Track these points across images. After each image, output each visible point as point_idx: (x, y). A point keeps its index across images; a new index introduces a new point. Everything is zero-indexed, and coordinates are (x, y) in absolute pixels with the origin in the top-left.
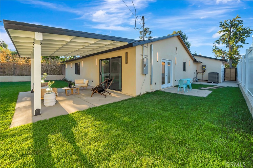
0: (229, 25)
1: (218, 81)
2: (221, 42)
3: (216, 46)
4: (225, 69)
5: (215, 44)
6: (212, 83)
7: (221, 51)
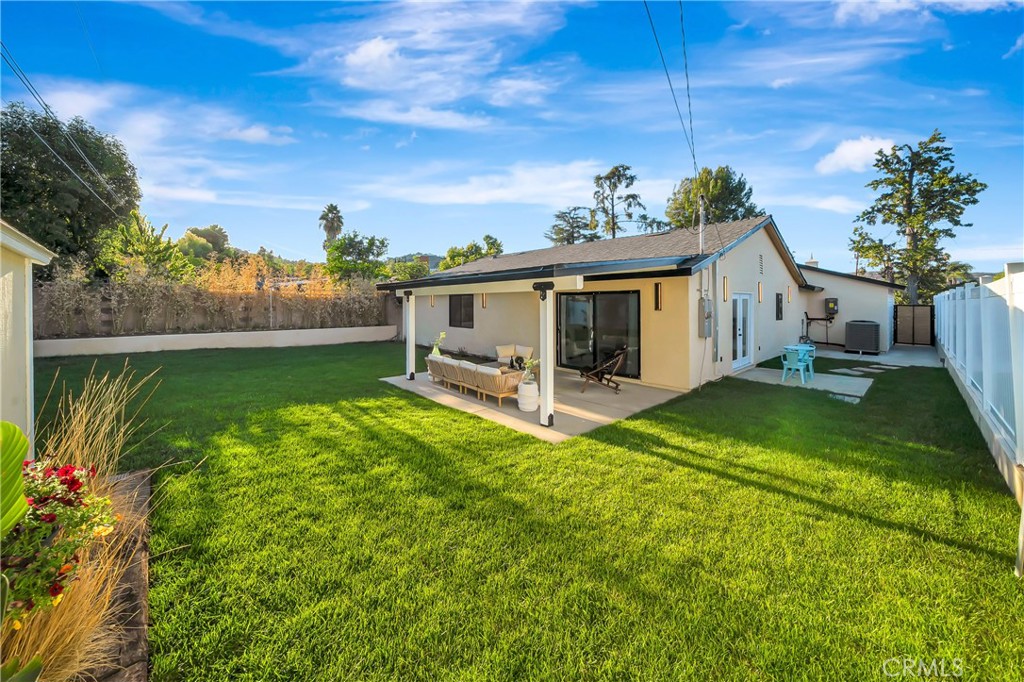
0: (905, 164)
1: (877, 348)
2: (880, 217)
3: (864, 231)
4: (896, 307)
5: (858, 224)
6: (858, 353)
7: (880, 249)
